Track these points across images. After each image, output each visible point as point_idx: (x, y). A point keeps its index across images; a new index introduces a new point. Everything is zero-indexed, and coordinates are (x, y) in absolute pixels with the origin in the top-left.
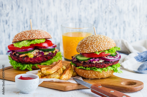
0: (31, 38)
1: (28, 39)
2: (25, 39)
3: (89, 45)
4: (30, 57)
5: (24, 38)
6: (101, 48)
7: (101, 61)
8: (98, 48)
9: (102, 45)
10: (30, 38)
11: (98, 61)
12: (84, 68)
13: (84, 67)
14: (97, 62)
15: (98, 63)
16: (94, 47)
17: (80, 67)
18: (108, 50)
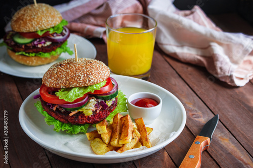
0: (87, 83)
1: (83, 86)
2: (78, 85)
3: (28, 22)
4: (86, 115)
5: (75, 84)
6: (43, 26)
7: (48, 43)
8: (40, 26)
9: (44, 21)
10: (85, 84)
11: (45, 43)
12: (27, 55)
13: (26, 53)
14: (43, 45)
15: (45, 47)
16: (34, 24)
17: (20, 53)
18: (53, 28)
